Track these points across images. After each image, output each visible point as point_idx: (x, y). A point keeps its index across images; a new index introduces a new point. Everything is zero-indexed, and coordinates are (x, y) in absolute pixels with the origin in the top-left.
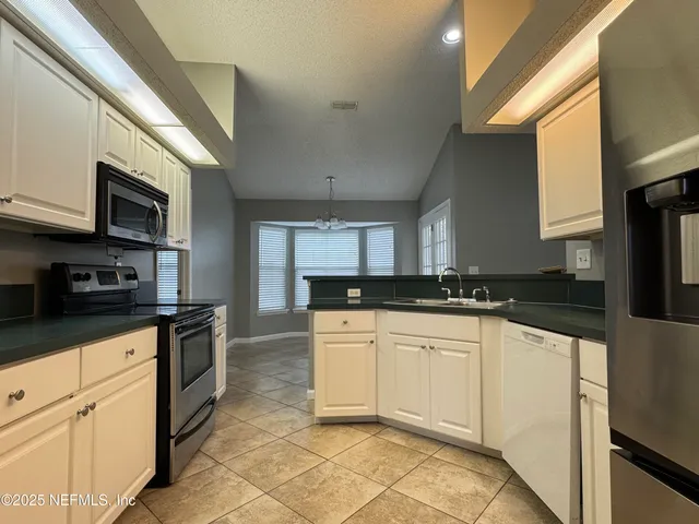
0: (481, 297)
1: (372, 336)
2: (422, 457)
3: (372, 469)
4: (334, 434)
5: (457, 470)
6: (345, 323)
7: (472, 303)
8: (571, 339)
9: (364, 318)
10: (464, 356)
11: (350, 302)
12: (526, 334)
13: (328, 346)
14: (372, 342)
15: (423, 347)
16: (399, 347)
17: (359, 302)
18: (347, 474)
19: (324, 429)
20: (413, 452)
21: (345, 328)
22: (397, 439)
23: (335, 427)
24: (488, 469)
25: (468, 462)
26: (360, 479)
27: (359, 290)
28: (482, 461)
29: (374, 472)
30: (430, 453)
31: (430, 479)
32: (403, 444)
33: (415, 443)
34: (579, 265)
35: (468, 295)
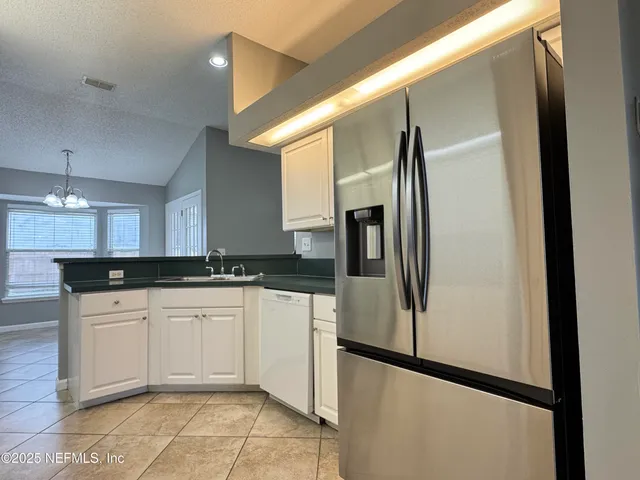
0: (238, 273)
1: (144, 313)
2: (197, 407)
3: (156, 428)
4: (104, 413)
5: (227, 407)
6: (117, 303)
7: (231, 277)
8: (309, 295)
9: (137, 297)
10: (231, 318)
11: (111, 283)
12: (279, 296)
13: (96, 327)
14: (144, 318)
15: (196, 317)
16: (172, 319)
17: (122, 283)
18: (132, 440)
19: (90, 412)
20: (189, 405)
21: (117, 308)
22: (171, 400)
23: (103, 407)
24: (249, 400)
25: (234, 399)
26: (147, 438)
27: (122, 272)
28: (245, 396)
29: (159, 429)
30: (203, 402)
31: (209, 419)
32: (179, 402)
33: (189, 398)
34: (304, 248)
35: (228, 272)
